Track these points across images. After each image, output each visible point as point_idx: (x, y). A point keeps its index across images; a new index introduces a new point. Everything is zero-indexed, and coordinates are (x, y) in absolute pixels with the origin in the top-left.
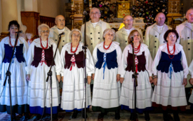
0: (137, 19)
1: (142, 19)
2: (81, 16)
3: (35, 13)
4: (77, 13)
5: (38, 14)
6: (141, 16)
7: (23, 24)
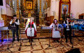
0: (32, 17)
2: (18, 16)
5: (6, 15)
7: (2, 17)
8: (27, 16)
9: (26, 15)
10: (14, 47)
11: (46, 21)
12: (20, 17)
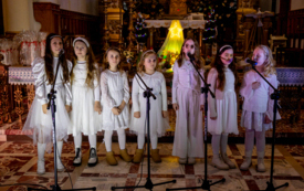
0: (195, 15)
1: (201, 15)
2: (118, 10)
3: (52, 5)
4: (114, 7)
5: (57, 6)
6: (201, 12)
7: (37, 20)
8: (167, 11)
9: (159, 6)
10: (97, 175)
11: (283, 38)
12: (126, 16)
